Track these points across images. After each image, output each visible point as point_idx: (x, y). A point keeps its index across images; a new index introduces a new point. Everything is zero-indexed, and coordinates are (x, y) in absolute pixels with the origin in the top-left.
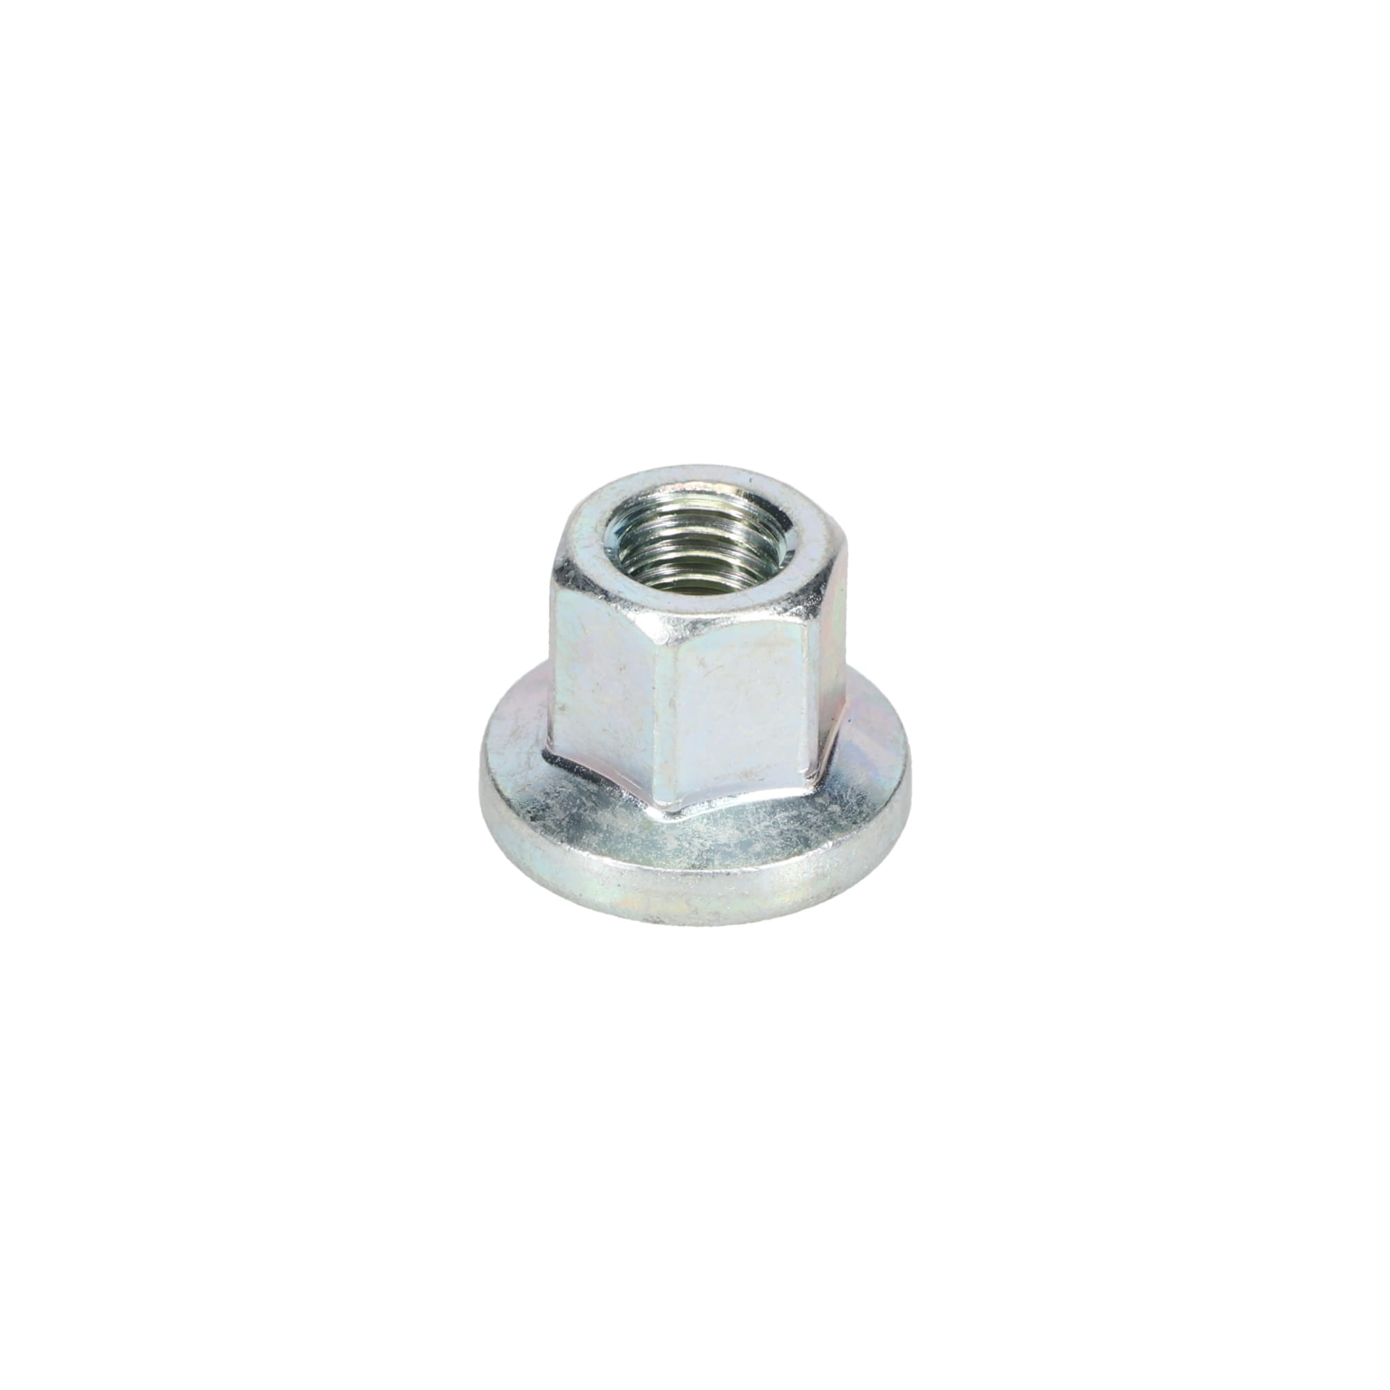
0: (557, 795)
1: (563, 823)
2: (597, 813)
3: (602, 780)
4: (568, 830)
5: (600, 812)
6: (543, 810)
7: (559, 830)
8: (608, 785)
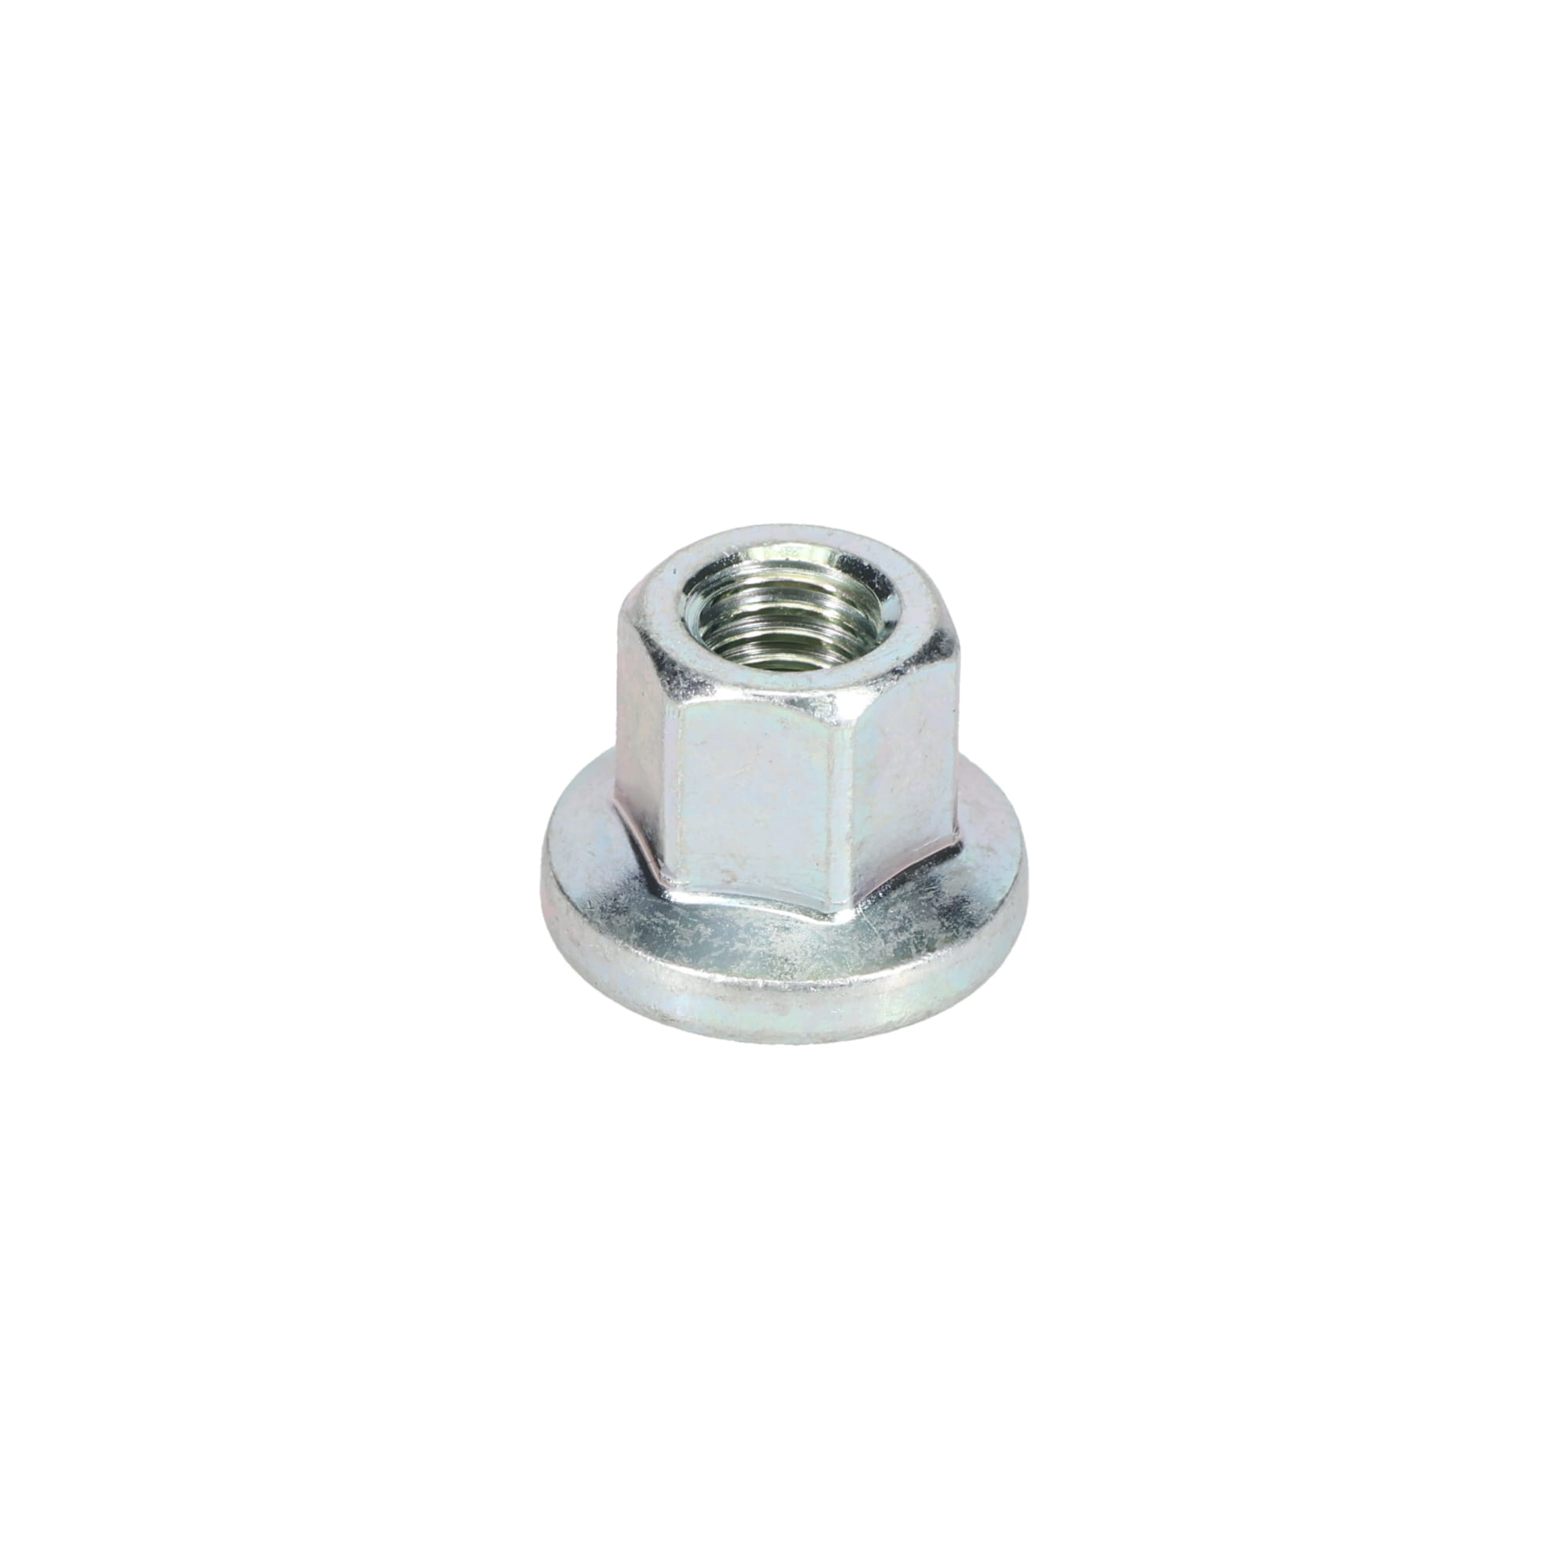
0: (907, 921)
1: (946, 924)
2: (944, 893)
3: (906, 874)
4: (958, 923)
5: (943, 890)
6: (922, 938)
7: (954, 930)
8: (914, 871)
